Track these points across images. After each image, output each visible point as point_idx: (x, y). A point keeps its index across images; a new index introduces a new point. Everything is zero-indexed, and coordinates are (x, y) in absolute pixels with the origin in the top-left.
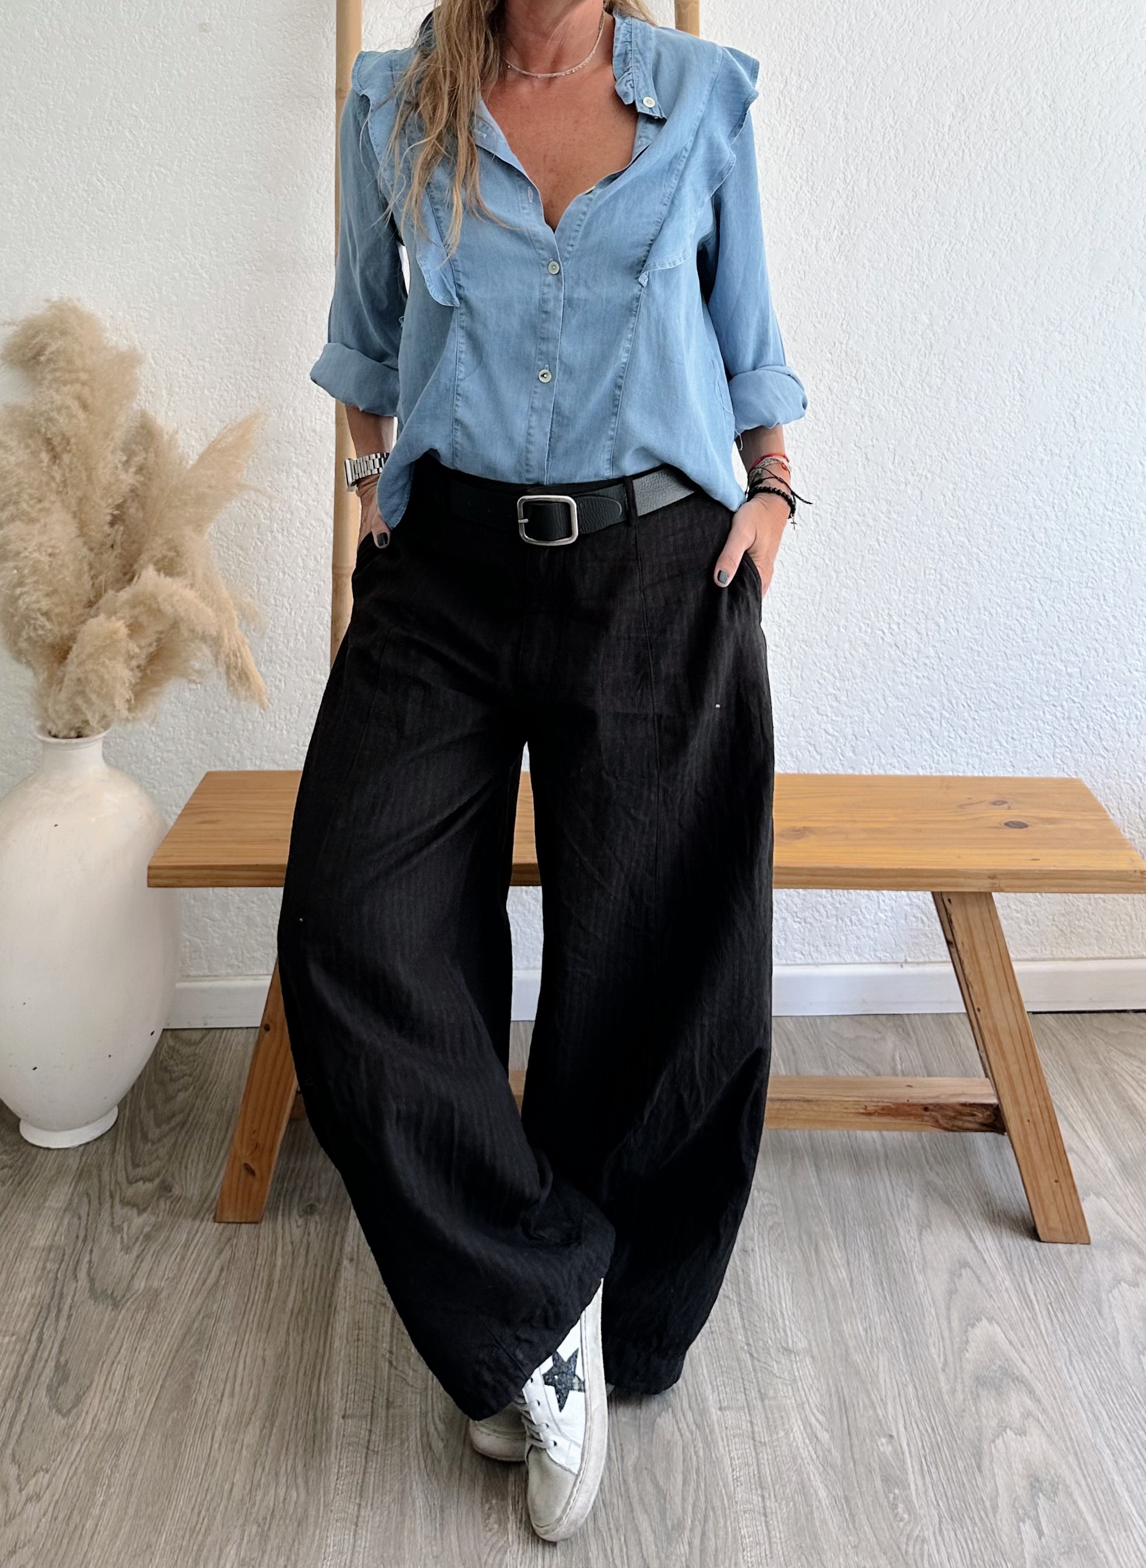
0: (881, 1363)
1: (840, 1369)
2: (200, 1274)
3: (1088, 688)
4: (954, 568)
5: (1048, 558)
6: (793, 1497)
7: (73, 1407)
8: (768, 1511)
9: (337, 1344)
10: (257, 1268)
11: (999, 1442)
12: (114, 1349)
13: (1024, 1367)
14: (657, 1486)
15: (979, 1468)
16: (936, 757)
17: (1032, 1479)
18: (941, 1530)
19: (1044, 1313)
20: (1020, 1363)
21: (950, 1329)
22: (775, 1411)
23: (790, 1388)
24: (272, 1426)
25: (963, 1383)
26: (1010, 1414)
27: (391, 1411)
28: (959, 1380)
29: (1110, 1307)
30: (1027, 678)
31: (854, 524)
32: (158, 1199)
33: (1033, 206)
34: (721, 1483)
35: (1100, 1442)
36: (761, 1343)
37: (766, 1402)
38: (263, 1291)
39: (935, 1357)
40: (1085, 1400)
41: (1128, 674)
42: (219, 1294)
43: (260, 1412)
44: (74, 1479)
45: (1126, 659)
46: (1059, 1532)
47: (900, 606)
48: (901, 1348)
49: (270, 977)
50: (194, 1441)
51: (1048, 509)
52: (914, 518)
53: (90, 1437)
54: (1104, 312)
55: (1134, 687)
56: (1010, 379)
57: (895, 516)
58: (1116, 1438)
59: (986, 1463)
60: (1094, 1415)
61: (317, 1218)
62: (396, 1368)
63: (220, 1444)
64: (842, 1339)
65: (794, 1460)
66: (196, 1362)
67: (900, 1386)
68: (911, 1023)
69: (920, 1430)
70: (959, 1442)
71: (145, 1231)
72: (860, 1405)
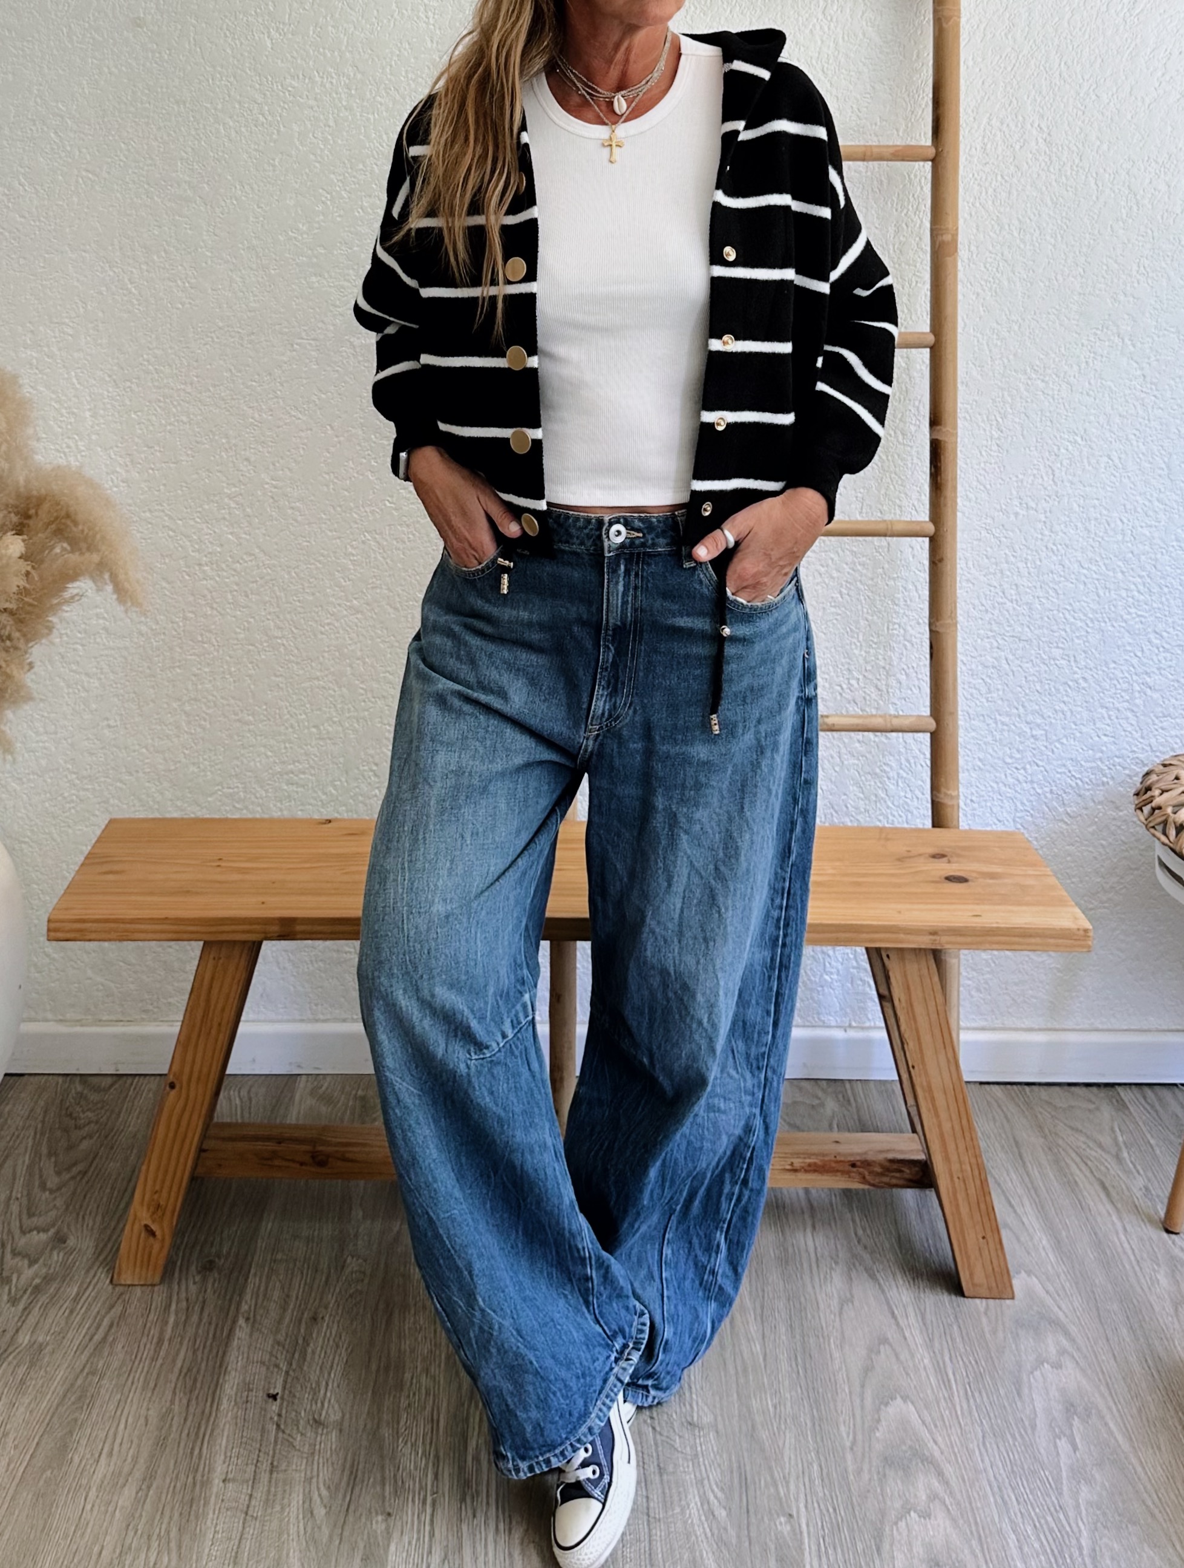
0: (787, 1441)
1: (745, 1445)
2: (89, 1328)
3: (1053, 752)
4: (919, 623)
5: (1017, 616)
9: (225, 1404)
10: (148, 1325)
11: (902, 1524)
13: (935, 1447)
15: (878, 1550)
16: (891, 818)
19: (962, 1393)
20: (931, 1444)
21: (862, 1408)
22: (673, 1486)
23: (690, 1464)
24: (149, 1488)
26: (916, 1495)
27: (275, 1475)
28: (867, 1460)
29: (1030, 1388)
30: (989, 739)
31: (816, 574)
32: (51, 1251)
33: (1022, 246)
35: (1006, 1526)
37: (665, 1477)
38: (153, 1347)
39: (844, 1435)
40: (995, 1484)
42: (106, 1351)
43: (138, 1474)
45: (1095, 724)
47: (861, 661)
48: (809, 1424)
49: (179, 1024)
50: (65, 1502)
51: (1021, 565)
52: (881, 570)
54: (1090, 360)
55: (1102, 752)
56: (988, 429)
57: (859, 568)
58: (1024, 1523)
59: (886, 1546)
60: (1002, 1498)
61: (216, 1275)
62: (283, 1432)
63: (93, 1506)
64: (750, 1414)
65: (688, 1536)
66: (76, 1420)
67: (805, 1465)
68: (852, 1089)
69: (821, 1510)
70: (860, 1523)
71: (34, 1283)
72: (762, 1483)
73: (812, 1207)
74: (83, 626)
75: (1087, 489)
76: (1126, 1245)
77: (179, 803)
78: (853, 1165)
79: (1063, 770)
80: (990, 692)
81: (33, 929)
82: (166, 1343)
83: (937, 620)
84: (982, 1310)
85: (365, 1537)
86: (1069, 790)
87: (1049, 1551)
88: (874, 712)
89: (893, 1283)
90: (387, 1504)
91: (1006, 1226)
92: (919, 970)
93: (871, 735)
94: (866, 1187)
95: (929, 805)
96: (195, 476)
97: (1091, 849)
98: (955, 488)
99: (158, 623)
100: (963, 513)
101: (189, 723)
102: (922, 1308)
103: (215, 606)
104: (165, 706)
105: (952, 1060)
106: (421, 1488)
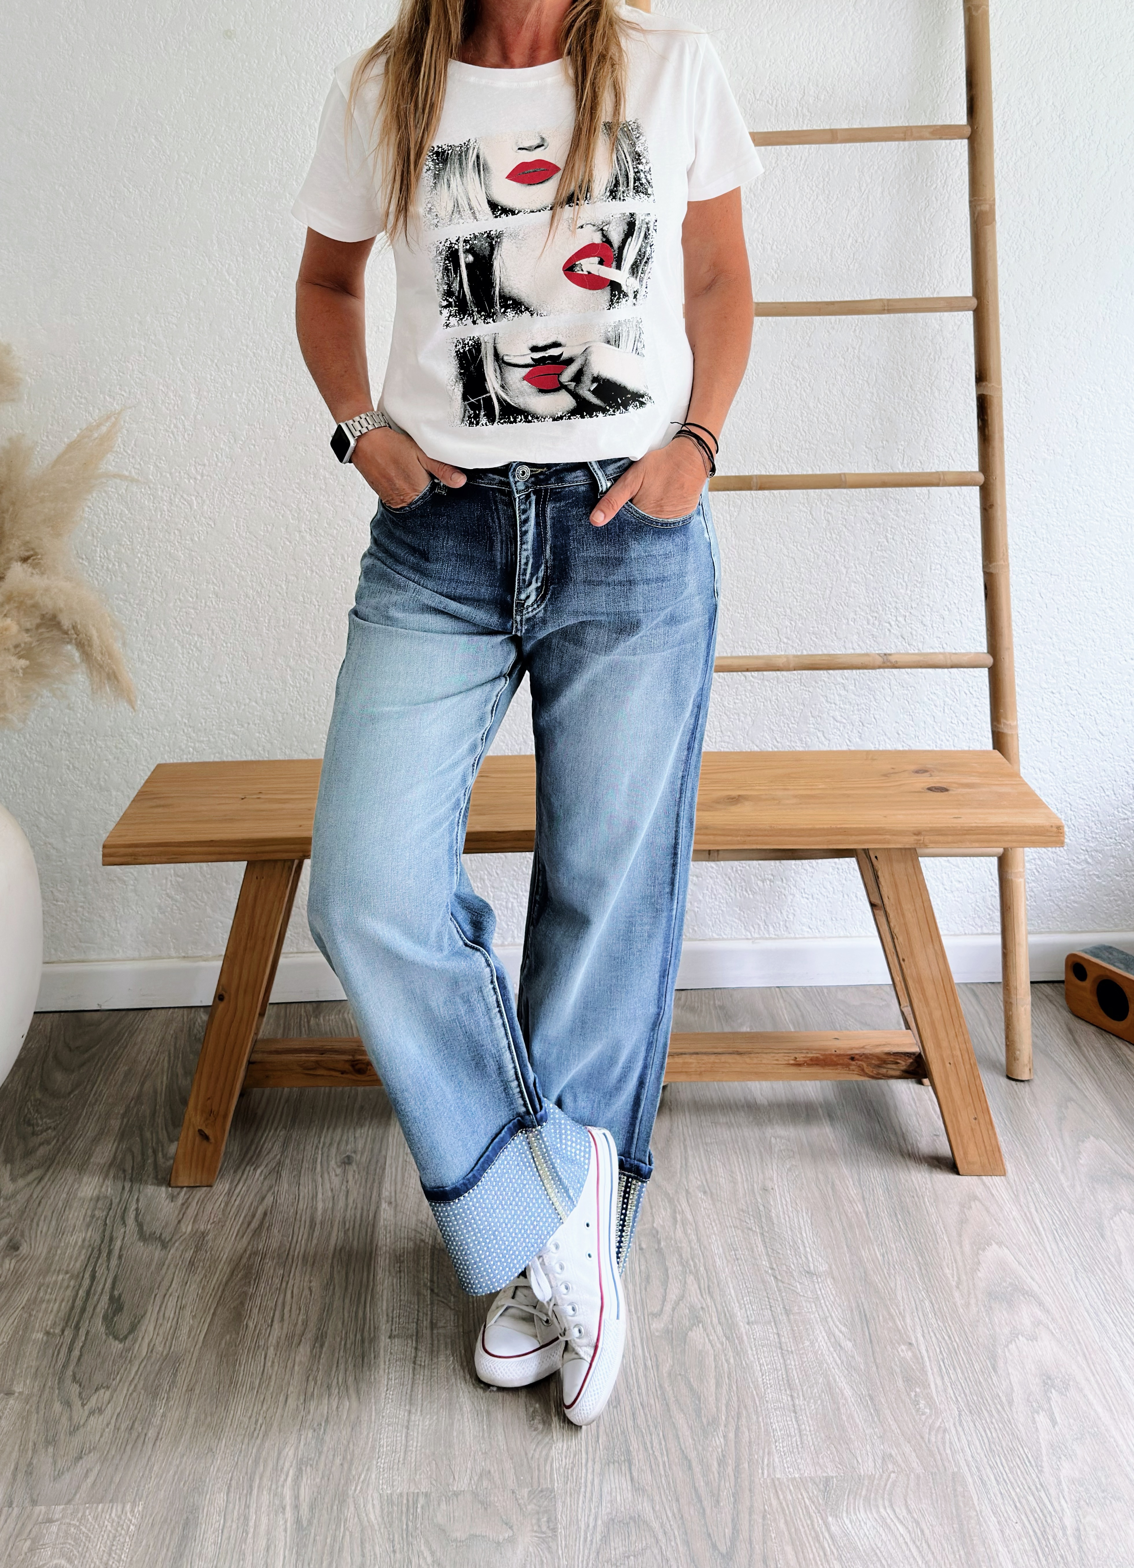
0: (899, 1282)
1: (861, 1290)
2: (245, 1217)
5: (1049, 553)
6: (821, 1396)
7: (130, 1333)
8: (798, 1408)
10: (299, 1212)
11: (1013, 1346)
12: (165, 1284)
13: (1035, 1283)
14: (691, 1389)
15: (995, 1369)
17: (1045, 1377)
18: (961, 1422)
19: (1051, 1237)
20: (1029, 1279)
21: (963, 1252)
22: (800, 1324)
23: (813, 1305)
25: (977, 1297)
26: (1022, 1323)
27: (435, 1331)
28: (973, 1296)
29: (1113, 1231)
34: (752, 1386)
35: (1107, 1345)
36: (784, 1268)
37: (792, 1317)
38: (306, 1231)
39: (950, 1277)
40: (1095, 1311)
43: (309, 1335)
46: (1072, 1421)
47: (907, 599)
48: (916, 1269)
50: (247, 1360)
52: (922, 516)
53: (147, 1359)
57: (902, 514)
59: (1001, 1365)
60: (1100, 1321)
64: (861, 1261)
65: (821, 1364)
67: (918, 1303)
69: (938, 1339)
70: (974, 1346)
72: (881, 1318)
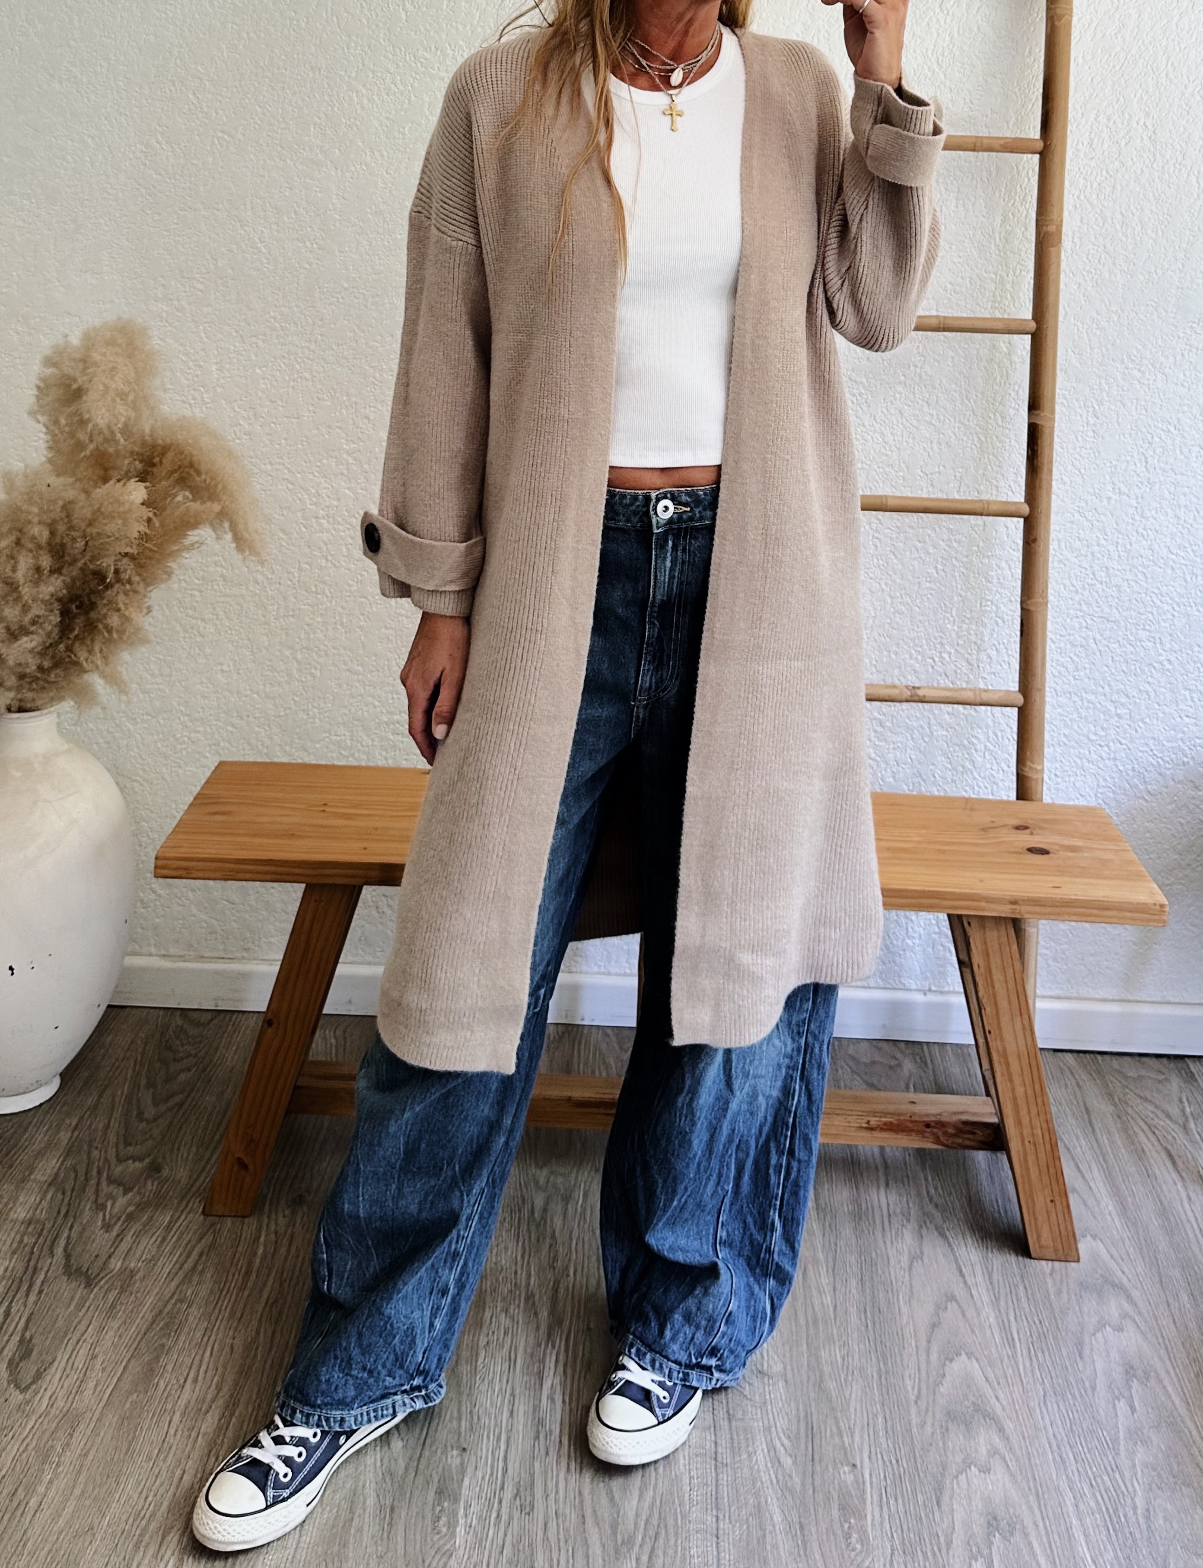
0: (854, 1393)
1: (812, 1395)
2: (179, 1257)
3: (1136, 731)
4: (1011, 601)
5: (1106, 597)
6: (747, 1519)
7: (33, 1382)
8: (721, 1532)
10: (237, 1256)
11: (962, 1478)
12: (82, 1327)
13: (997, 1405)
14: (614, 1500)
15: (938, 1503)
16: (976, 788)
17: (990, 1517)
19: (1025, 1352)
20: (993, 1400)
21: (928, 1362)
22: (741, 1432)
23: (759, 1411)
24: (232, 1415)
25: (934, 1416)
26: (976, 1450)
28: (930, 1414)
29: (1091, 1349)
30: (1075, 716)
31: (913, 549)
32: (146, 1179)
33: (1124, 239)
34: (677, 1502)
35: (1064, 1485)
37: (734, 1423)
38: (240, 1279)
39: (909, 1388)
40: (1054, 1444)
41: (1179, 719)
42: (196, 1279)
43: (220, 1402)
44: (25, 1455)
45: (1177, 705)
47: (954, 635)
48: (875, 1378)
49: (280, 963)
50: (150, 1426)
51: (1112, 548)
52: (975, 548)
53: (46, 1413)
54: (1186, 353)
55: (1184, 733)
56: (1084, 415)
57: (955, 544)
58: (1080, 1481)
59: (946, 1499)
60: (1061, 1457)
61: (305, 1209)
63: (177, 1430)
64: (818, 1363)
65: (754, 1484)
66: (163, 1345)
67: (870, 1416)
68: (930, 1051)
69: (884, 1462)
70: (922, 1475)
71: (128, 1211)
72: (828, 1431)
73: (886, 1166)
74: (201, 573)
75: (1179, 477)
76: (1190, 1214)
77: (288, 748)
78: (928, 1125)
79: (1146, 748)
80: (1077, 670)
81: (141, 866)
82: (254, 1275)
83: (1029, 598)
84: (1048, 1271)
85: (440, 1470)
86: (1151, 768)
87: (1104, 1509)
88: (964, 685)
89: (962, 1243)
90: (462, 1439)
91: (1074, 1190)
92: (999, 937)
93: (960, 707)
94: (939, 1147)
95: (1015, 778)
96: (315, 432)
97: (1169, 826)
98: (1050, 471)
99: (273, 573)
100: (1058, 496)
101: (300, 671)
102: (990, 1268)
103: (330, 558)
104: (278, 653)
105: (1027, 1026)
106: (496, 1425)
